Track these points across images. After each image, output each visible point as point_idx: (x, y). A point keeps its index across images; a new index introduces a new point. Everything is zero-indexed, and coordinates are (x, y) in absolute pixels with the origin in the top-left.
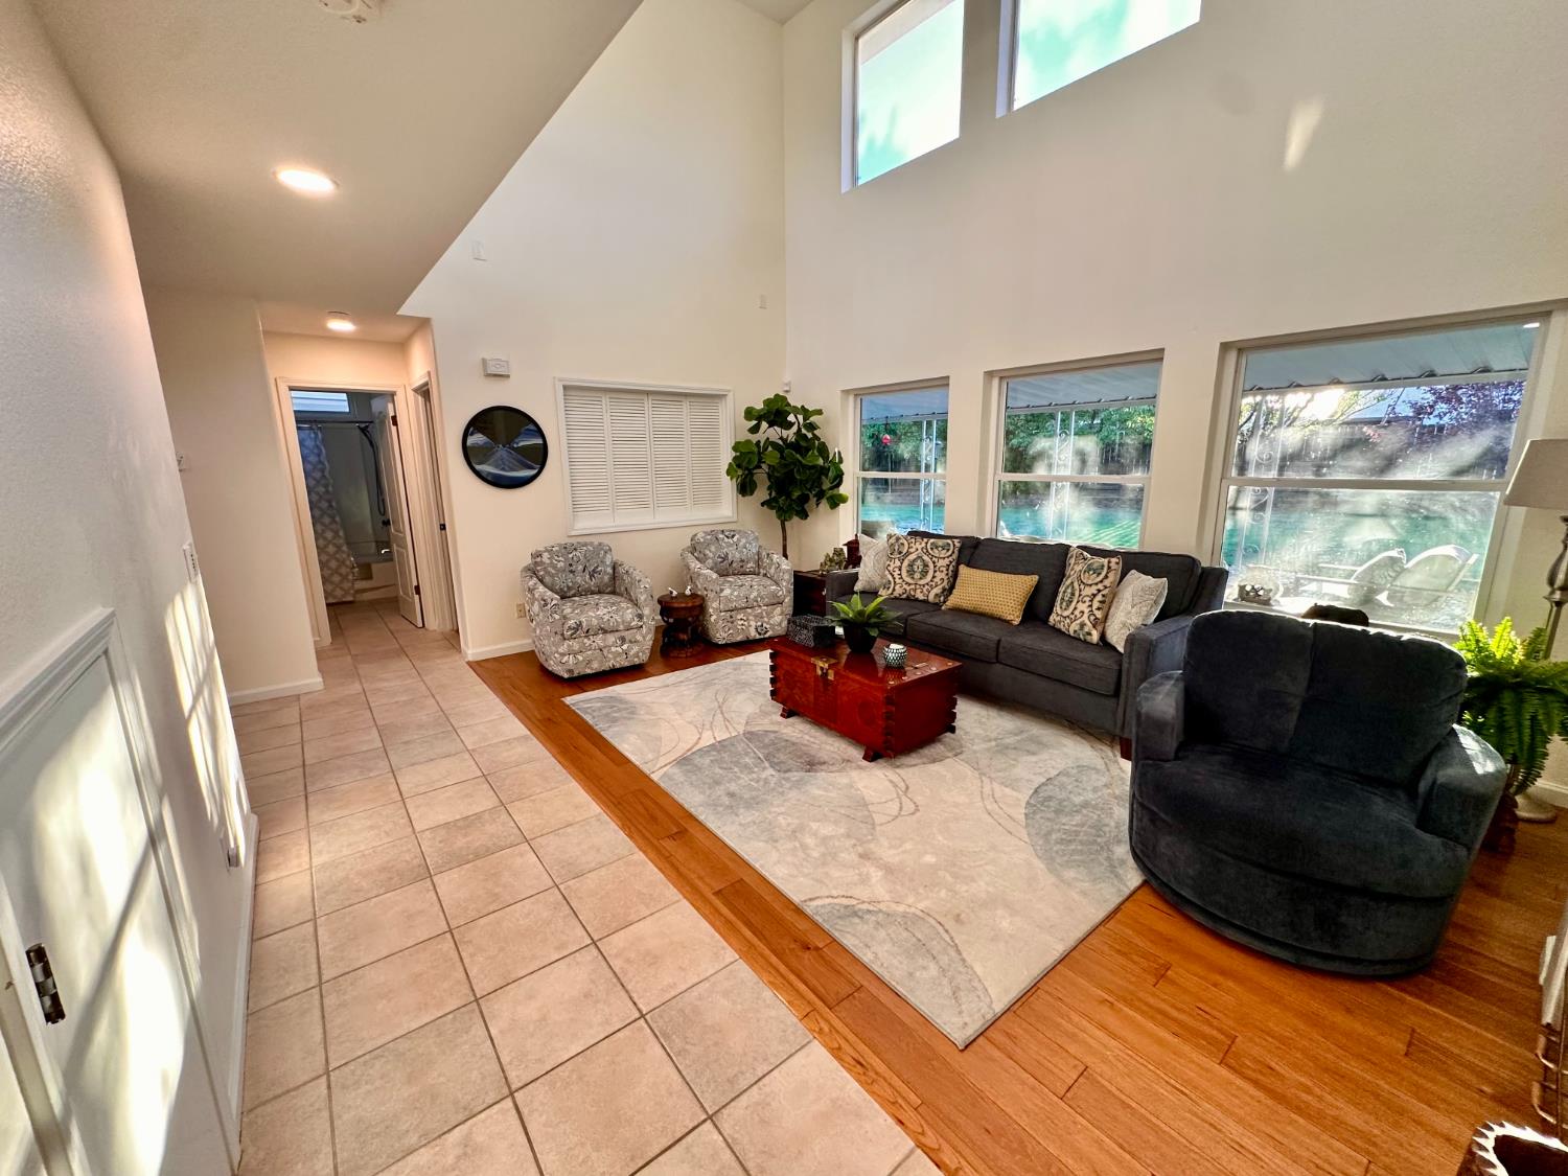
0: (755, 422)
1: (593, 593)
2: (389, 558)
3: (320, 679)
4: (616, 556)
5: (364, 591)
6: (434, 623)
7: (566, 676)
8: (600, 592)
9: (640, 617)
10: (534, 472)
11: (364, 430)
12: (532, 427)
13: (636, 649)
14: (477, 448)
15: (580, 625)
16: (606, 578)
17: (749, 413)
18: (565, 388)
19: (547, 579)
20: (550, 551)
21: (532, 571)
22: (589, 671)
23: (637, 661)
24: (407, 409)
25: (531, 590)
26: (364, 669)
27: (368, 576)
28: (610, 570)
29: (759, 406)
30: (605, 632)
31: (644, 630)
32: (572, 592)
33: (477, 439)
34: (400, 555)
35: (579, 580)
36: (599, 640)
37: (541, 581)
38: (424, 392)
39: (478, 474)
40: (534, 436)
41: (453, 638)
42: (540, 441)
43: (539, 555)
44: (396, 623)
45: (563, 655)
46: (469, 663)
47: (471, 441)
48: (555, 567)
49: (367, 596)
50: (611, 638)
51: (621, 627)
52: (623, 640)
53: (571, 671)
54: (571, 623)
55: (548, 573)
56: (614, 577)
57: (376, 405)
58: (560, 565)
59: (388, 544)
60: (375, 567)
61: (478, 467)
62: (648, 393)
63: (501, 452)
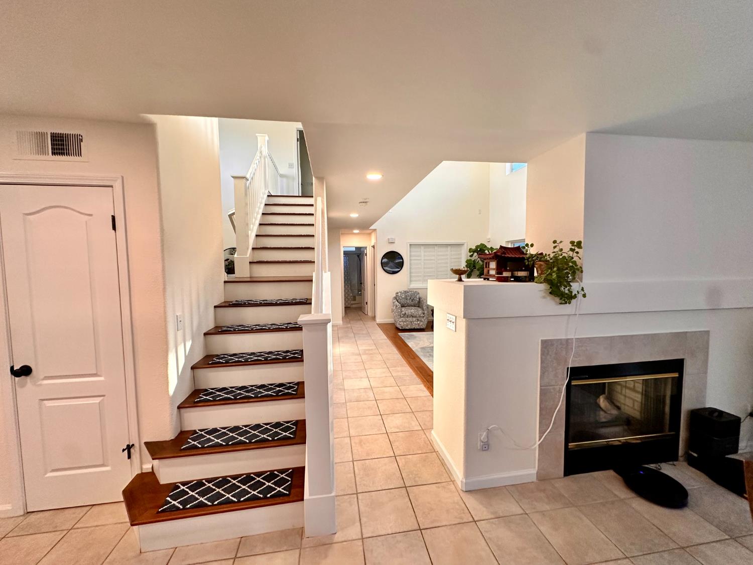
0: (472, 253)
1: (412, 306)
2: (361, 295)
3: (341, 322)
4: (421, 295)
5: (353, 304)
6: (370, 314)
7: (401, 328)
8: (414, 306)
9: (424, 313)
10: (399, 269)
11: (358, 256)
12: (400, 257)
13: (421, 323)
14: (385, 263)
15: (406, 313)
16: (417, 302)
17: (470, 250)
18: (410, 245)
19: (399, 301)
20: (401, 292)
21: (395, 298)
22: (407, 328)
23: (422, 327)
24: (369, 251)
25: (394, 303)
26: (351, 322)
27: (355, 300)
28: (418, 300)
29: (474, 248)
30: (413, 317)
31: (425, 318)
32: (406, 305)
33: (385, 260)
34: (364, 293)
35: (408, 301)
36: (411, 319)
37: (397, 301)
38: (374, 247)
39: (384, 269)
40: (400, 259)
41: (374, 318)
42: (402, 261)
43: (398, 293)
44: (360, 313)
45: (400, 322)
46: (377, 324)
47: (383, 261)
48: (401, 297)
49: (354, 306)
50: (414, 319)
51: (418, 316)
52: (418, 320)
53: (402, 327)
54: (403, 313)
55: (399, 298)
56: (419, 302)
57: (362, 249)
58: (403, 297)
59: (361, 291)
60: (357, 297)
61: (384, 268)
62: (436, 245)
63: (391, 264)
